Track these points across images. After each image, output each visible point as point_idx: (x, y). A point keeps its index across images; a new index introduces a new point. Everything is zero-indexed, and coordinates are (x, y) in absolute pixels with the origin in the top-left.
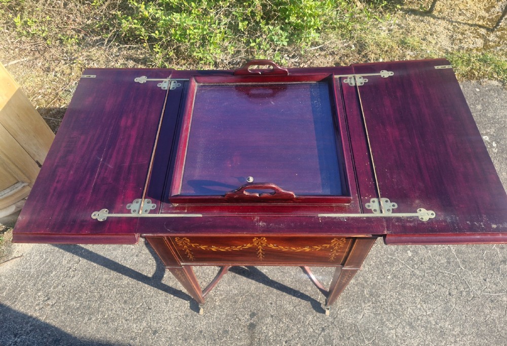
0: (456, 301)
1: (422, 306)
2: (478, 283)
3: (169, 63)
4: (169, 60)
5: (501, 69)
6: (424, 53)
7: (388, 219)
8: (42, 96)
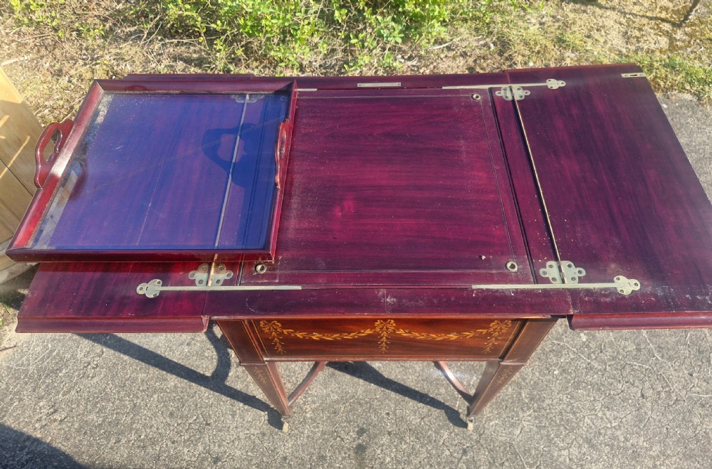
0: (652, 406)
1: (604, 414)
2: (682, 379)
3: (235, 65)
4: (235, 61)
5: (694, 78)
6: (589, 54)
7: (574, 293)
8: (49, 111)
